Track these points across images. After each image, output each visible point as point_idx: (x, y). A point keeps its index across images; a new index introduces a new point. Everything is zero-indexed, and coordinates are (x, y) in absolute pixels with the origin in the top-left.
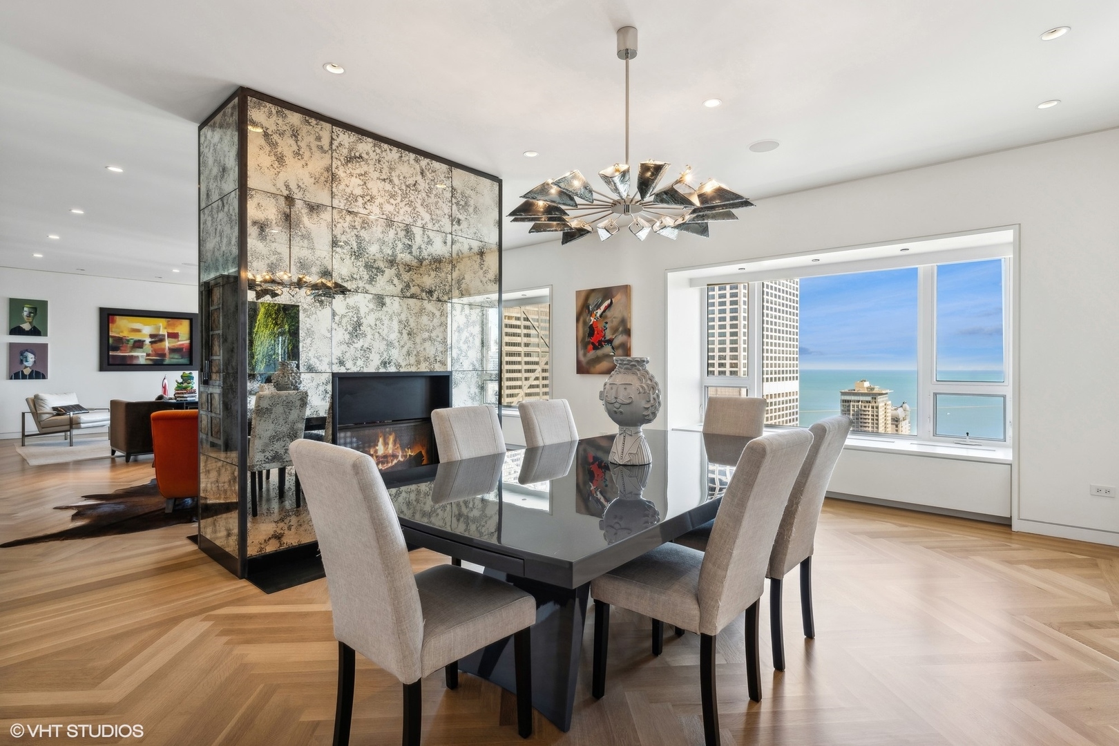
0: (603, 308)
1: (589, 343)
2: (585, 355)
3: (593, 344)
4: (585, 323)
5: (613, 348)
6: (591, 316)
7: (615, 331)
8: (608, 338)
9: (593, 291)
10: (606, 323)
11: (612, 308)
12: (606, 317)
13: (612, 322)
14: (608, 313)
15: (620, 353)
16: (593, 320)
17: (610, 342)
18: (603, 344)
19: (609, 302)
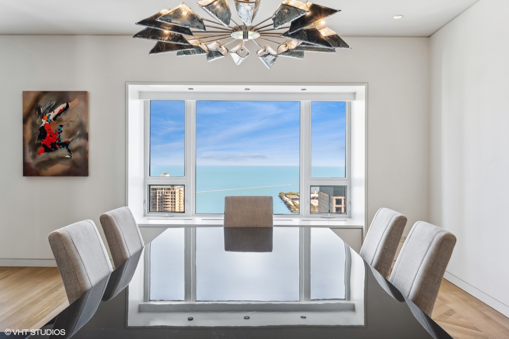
0: (57, 111)
1: (39, 145)
2: (34, 157)
3: (44, 146)
4: (34, 124)
5: (69, 151)
6: (42, 117)
7: (71, 134)
8: (63, 140)
9: (45, 93)
10: (62, 126)
11: (68, 112)
12: (61, 120)
13: (68, 125)
14: (63, 117)
15: (77, 156)
16: (44, 122)
17: (66, 144)
18: (57, 146)
19: (64, 105)
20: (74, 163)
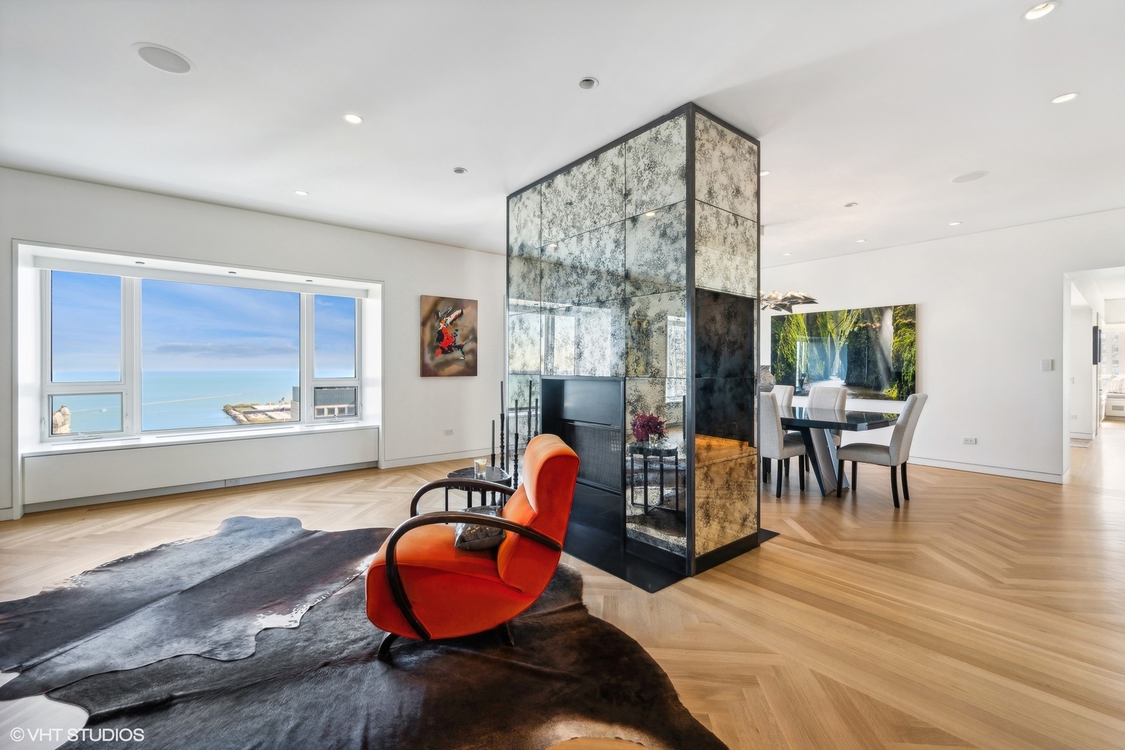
0: (453, 316)
1: (438, 347)
2: (432, 358)
3: (442, 348)
4: (433, 328)
5: (463, 353)
6: (440, 321)
7: (465, 338)
8: (458, 344)
9: (442, 299)
10: (457, 330)
11: (463, 318)
12: (456, 325)
13: (463, 330)
14: (458, 321)
15: (469, 357)
16: (442, 325)
17: (460, 347)
18: (453, 349)
19: (459, 311)
20: (467, 364)
